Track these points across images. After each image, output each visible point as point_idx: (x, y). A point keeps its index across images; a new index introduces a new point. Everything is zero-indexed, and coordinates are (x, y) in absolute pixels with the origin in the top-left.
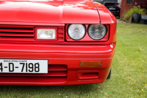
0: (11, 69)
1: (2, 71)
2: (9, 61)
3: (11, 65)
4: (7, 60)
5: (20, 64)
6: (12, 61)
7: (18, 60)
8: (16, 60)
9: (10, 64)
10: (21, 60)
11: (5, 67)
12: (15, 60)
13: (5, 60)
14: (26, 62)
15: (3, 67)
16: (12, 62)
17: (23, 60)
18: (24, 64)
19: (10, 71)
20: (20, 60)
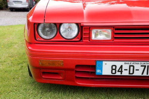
0: (131, 72)
1: (121, 74)
2: (130, 63)
3: (132, 68)
4: (128, 62)
5: (141, 66)
6: (133, 63)
7: (139, 63)
8: (138, 62)
9: (130, 66)
10: (143, 62)
11: (125, 70)
12: (136, 62)
13: (126, 62)
14: (148, 65)
15: (123, 70)
16: (133, 65)
17: (144, 62)
18: (145, 66)
19: (130, 73)
20: (141, 62)
